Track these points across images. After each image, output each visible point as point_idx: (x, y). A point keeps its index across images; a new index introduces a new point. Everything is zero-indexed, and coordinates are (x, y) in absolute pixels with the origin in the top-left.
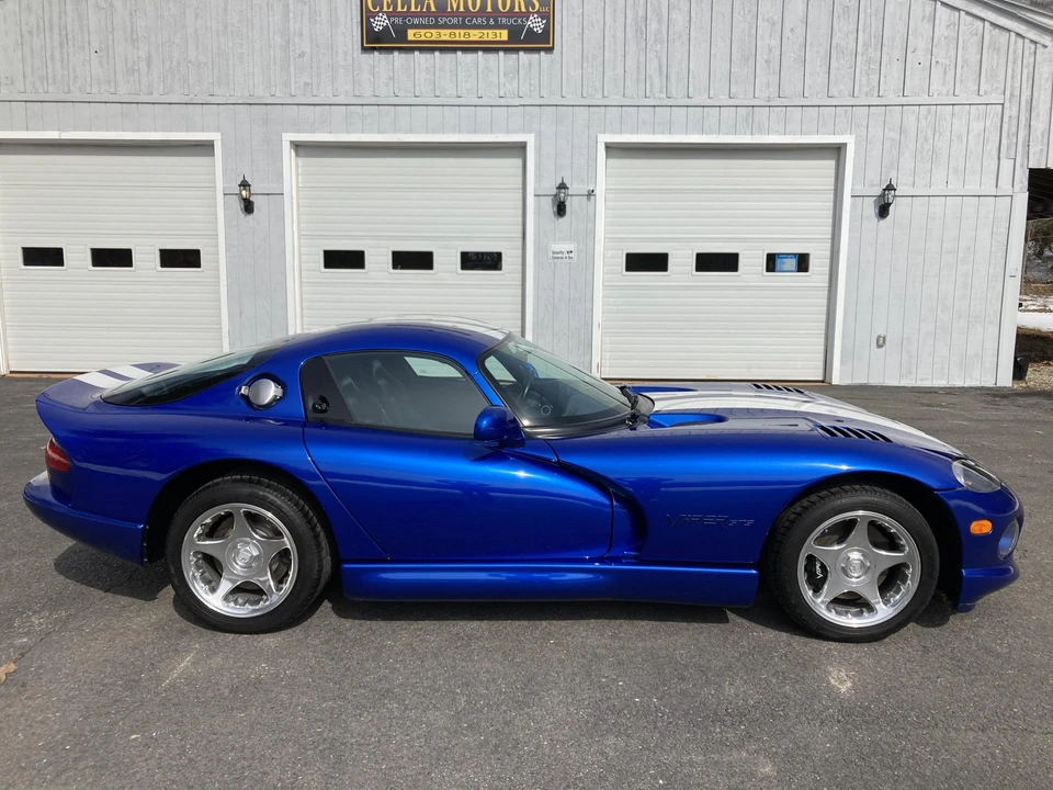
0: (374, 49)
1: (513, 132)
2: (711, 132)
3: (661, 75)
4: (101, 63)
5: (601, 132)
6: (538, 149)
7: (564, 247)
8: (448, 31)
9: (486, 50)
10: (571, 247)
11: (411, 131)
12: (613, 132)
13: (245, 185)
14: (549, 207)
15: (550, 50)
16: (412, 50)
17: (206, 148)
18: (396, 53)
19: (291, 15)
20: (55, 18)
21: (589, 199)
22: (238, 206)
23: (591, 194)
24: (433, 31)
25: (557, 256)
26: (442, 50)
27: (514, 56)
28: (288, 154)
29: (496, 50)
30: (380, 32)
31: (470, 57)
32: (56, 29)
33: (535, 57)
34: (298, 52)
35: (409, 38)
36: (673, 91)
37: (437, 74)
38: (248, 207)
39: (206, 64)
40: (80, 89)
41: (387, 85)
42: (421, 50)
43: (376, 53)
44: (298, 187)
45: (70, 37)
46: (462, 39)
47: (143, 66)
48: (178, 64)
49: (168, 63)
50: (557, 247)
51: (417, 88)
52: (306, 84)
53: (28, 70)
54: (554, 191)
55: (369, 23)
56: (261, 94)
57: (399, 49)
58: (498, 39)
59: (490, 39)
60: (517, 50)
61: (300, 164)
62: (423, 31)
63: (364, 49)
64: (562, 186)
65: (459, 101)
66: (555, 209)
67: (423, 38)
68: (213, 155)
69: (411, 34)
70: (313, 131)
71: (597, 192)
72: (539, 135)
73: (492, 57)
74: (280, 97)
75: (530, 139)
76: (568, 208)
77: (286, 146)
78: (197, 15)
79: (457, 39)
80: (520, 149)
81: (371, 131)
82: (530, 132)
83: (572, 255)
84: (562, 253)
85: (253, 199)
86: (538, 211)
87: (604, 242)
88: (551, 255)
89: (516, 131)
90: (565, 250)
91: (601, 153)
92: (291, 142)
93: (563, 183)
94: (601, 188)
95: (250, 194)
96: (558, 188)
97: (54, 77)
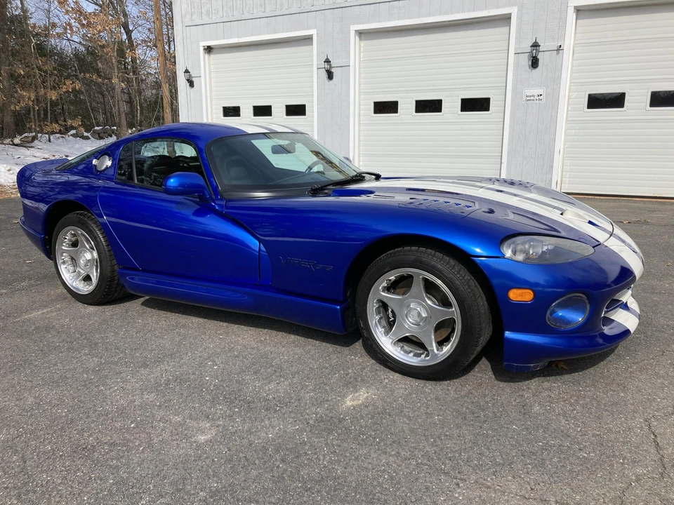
1: (501, 7)
6: (520, 18)
7: (536, 92)
10: (541, 92)
11: (429, 15)
13: (327, 61)
14: (525, 61)
17: (307, 40)
21: (558, 54)
22: (325, 75)
23: (559, 48)
25: (529, 99)
28: (353, 38)
38: (330, 75)
40: (248, 12)
44: (360, 62)
50: (529, 92)
54: (529, 49)
61: (362, 45)
64: (535, 45)
66: (530, 63)
68: (312, 44)
70: (368, 22)
71: (565, 47)
72: (521, 7)
75: (514, 11)
76: (540, 62)
77: (352, 33)
80: (506, 19)
81: (404, 18)
82: (514, 5)
83: (541, 97)
84: (534, 96)
85: (333, 70)
86: (516, 65)
87: (570, 86)
88: (525, 98)
89: (504, 6)
90: (536, 94)
91: (571, 15)
92: (356, 31)
93: (536, 42)
94: (569, 43)
95: (331, 67)
96: (532, 46)
97: (236, 6)
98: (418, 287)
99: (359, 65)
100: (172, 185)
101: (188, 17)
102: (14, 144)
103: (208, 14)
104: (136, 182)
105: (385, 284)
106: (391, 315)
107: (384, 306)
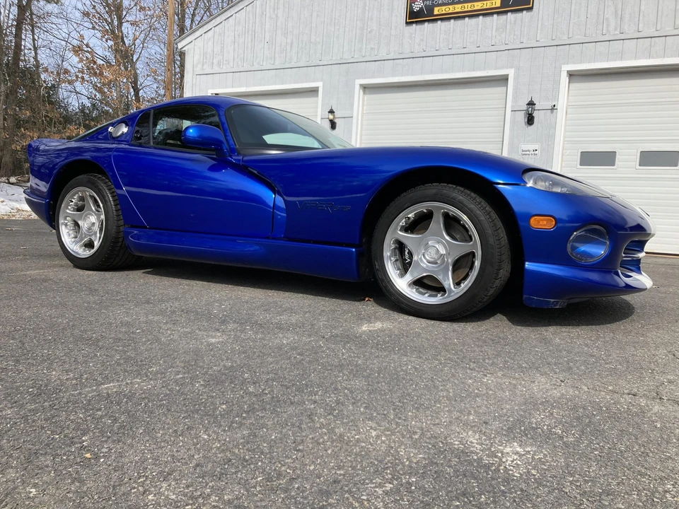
0: (412, 23)
1: (500, 69)
2: (657, 57)
3: (616, 17)
4: (269, 48)
5: (564, 64)
6: (516, 78)
7: (531, 147)
8: (460, 6)
9: (484, 15)
10: (536, 147)
11: (432, 73)
12: (574, 63)
13: (331, 112)
14: (522, 118)
15: (531, 9)
16: (436, 20)
17: (314, 91)
18: (426, 24)
19: (367, 8)
20: (251, 26)
21: (552, 112)
22: (328, 125)
23: (553, 108)
24: (451, 7)
25: (525, 153)
26: (455, 18)
27: (503, 17)
28: (358, 92)
29: (492, 14)
30: (418, 11)
31: (474, 20)
32: (250, 32)
33: (519, 15)
34: (369, 30)
35: (435, 13)
36: (626, 28)
37: (451, 34)
38: (333, 125)
39: (319, 43)
40: (258, 63)
41: (419, 45)
42: (442, 20)
43: (414, 25)
44: (363, 114)
45: (256, 35)
46: (469, 9)
47: (288, 48)
48: (306, 44)
49: (300, 45)
50: (525, 147)
51: (437, 46)
52: (372, 49)
53: (236, 56)
54: (525, 107)
55: (411, 6)
56: (347, 58)
57: (428, 21)
58: (494, 6)
59: (488, 7)
60: (506, 12)
61: (366, 99)
62: (444, 8)
63: (407, 23)
64: (531, 104)
65: (464, 51)
66: (526, 120)
67: (444, 12)
68: (317, 96)
69: (436, 11)
70: (373, 77)
71: (559, 107)
72: (518, 69)
73: (488, 19)
74: (357, 57)
75: (511, 73)
76: (536, 120)
77: (357, 87)
78: (318, 15)
79: (466, 10)
80: (503, 80)
81: (407, 75)
82: (511, 67)
83: (536, 152)
84: (529, 151)
85: (336, 121)
86: (513, 122)
87: (564, 144)
88: (520, 152)
89: (502, 68)
90: (531, 149)
91: (564, 78)
92: (361, 85)
93: (531, 101)
94: (562, 105)
95: (334, 118)
96: (528, 104)
97: (247, 58)
98: (437, 224)
99: (362, 117)
100: (192, 135)
101: (200, 66)
102: (9, 183)
103: (219, 64)
104: (152, 144)
105: (403, 223)
106: (407, 256)
107: (400, 247)
